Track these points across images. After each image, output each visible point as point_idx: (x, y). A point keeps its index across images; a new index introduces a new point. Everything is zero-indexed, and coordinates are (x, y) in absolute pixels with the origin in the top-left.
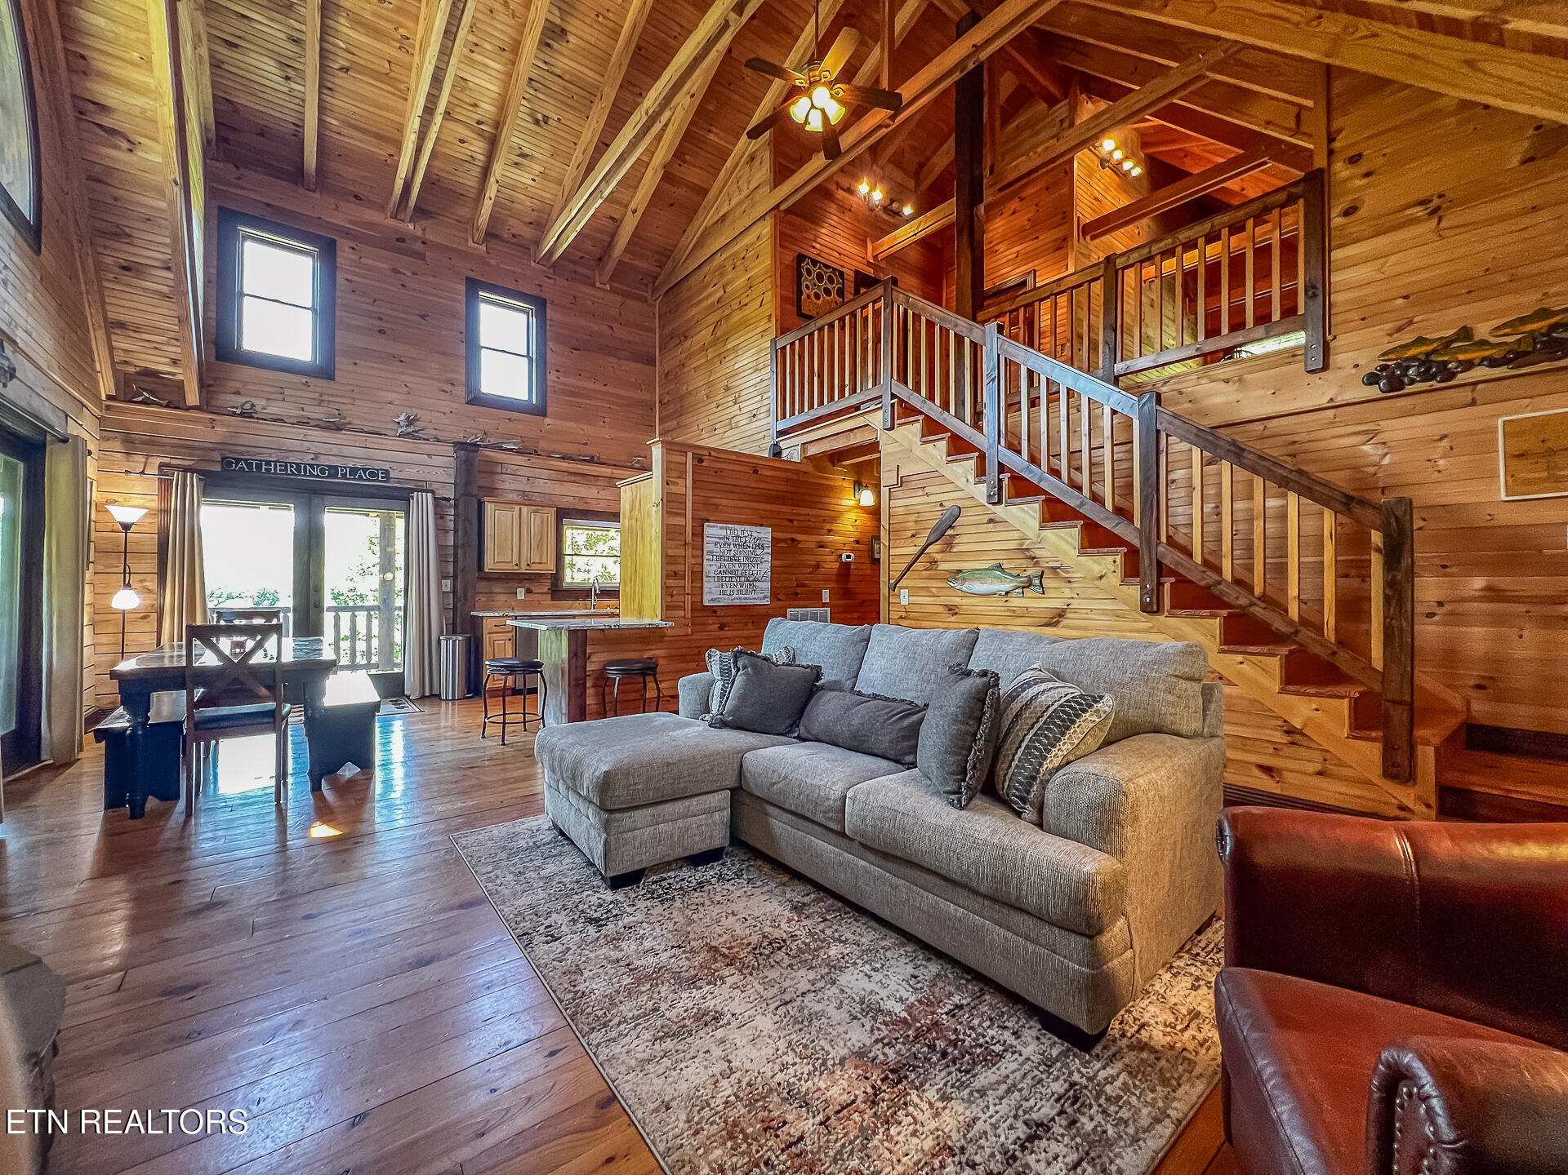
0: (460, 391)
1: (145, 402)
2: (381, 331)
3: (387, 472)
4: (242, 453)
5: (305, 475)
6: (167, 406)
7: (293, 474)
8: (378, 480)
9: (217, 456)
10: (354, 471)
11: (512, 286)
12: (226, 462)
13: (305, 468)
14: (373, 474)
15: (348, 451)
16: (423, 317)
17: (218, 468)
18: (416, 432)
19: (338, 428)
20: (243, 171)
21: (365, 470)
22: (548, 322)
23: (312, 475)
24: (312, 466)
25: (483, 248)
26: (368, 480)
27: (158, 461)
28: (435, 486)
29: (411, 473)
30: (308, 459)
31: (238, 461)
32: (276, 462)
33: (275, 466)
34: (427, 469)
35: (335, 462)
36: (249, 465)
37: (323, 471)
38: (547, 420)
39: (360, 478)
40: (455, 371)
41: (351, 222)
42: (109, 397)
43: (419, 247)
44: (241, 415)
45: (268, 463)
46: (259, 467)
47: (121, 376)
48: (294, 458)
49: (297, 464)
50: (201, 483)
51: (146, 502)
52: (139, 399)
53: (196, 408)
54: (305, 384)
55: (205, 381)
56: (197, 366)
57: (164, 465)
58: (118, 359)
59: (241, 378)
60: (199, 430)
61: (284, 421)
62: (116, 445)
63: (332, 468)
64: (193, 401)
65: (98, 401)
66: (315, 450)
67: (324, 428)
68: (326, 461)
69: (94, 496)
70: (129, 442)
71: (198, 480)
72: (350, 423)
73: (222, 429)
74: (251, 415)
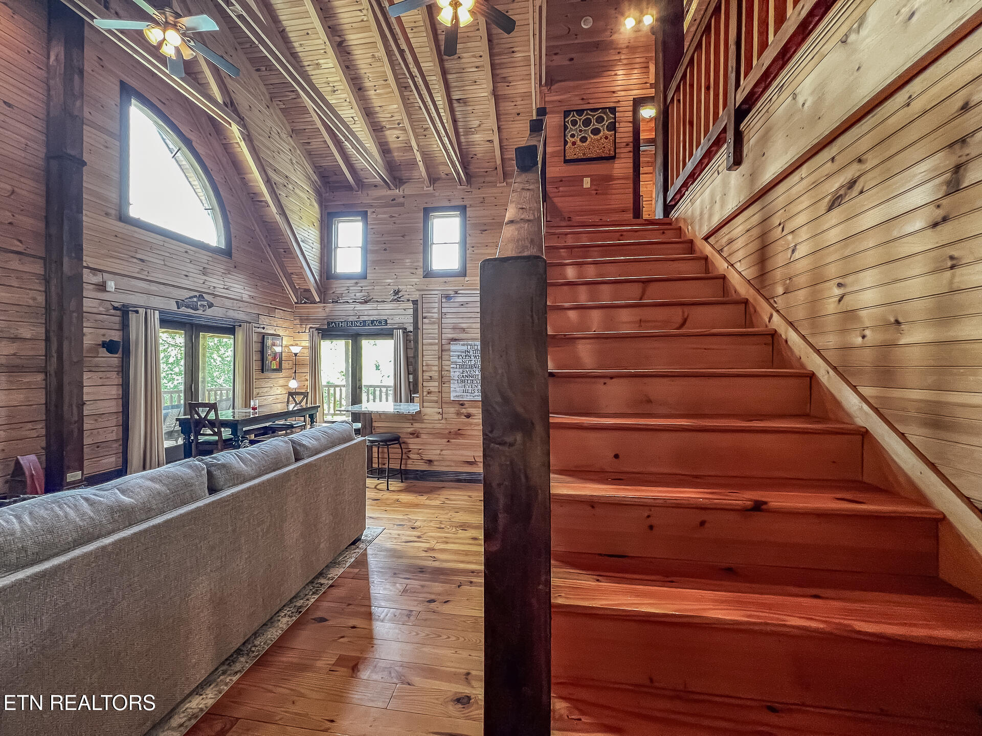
0: (420, 272)
1: (305, 303)
2: (385, 250)
3: (386, 321)
4: (333, 319)
5: (354, 326)
6: (311, 303)
7: (350, 326)
8: (382, 325)
9: (325, 322)
10: (372, 322)
11: (448, 204)
12: (329, 324)
13: (354, 323)
14: (380, 322)
15: (371, 312)
16: (403, 236)
17: (325, 327)
18: (400, 298)
19: (366, 302)
20: (335, 193)
21: (376, 321)
22: (468, 219)
23: (357, 326)
24: (357, 322)
25: (431, 188)
26: (378, 326)
27: (309, 326)
28: (406, 326)
29: (397, 319)
30: (355, 318)
31: (332, 322)
32: (344, 321)
33: (344, 323)
34: (403, 317)
35: (366, 318)
36: (335, 324)
37: (361, 323)
38: (467, 279)
39: (375, 325)
40: (418, 261)
41: (373, 200)
42: (296, 303)
43: (402, 200)
44: (333, 302)
45: (342, 322)
46: (339, 324)
47: (299, 293)
48: (351, 319)
49: (352, 321)
50: (320, 335)
51: (307, 344)
52: (303, 302)
53: (318, 302)
54: (357, 283)
55: (322, 290)
56: (315, 285)
57: (311, 328)
58: (297, 287)
59: (334, 286)
60: (320, 311)
61: (348, 302)
62: (298, 321)
63: (365, 321)
64: (318, 300)
65: (289, 305)
66: (358, 314)
67: (361, 303)
68: (362, 318)
69: (292, 343)
70: (301, 320)
71: (319, 333)
72: (373, 299)
73: (327, 310)
74: (337, 302)
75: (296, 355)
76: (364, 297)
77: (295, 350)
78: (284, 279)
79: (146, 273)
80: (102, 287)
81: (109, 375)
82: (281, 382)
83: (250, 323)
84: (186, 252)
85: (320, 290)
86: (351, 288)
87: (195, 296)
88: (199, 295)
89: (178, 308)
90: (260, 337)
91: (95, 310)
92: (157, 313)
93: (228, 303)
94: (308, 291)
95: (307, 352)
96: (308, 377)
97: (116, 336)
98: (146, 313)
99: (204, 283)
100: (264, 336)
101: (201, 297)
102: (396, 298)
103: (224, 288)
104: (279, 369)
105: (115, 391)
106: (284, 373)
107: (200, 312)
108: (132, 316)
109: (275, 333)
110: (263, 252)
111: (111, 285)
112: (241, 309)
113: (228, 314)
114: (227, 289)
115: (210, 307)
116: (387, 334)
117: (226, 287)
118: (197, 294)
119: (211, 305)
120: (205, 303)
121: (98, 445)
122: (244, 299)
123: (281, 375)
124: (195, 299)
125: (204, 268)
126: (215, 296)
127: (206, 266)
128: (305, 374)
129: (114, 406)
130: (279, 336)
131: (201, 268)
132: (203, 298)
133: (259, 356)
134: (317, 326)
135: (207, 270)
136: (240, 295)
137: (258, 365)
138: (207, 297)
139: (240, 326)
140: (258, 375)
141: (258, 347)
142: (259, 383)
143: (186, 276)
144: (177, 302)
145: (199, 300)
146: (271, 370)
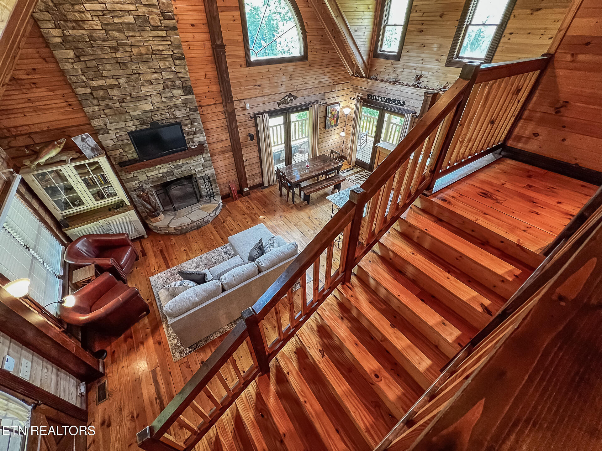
0: (445, 59)
1: (357, 76)
2: (421, 31)
3: (404, 103)
4: (371, 93)
6: (360, 77)
7: (380, 101)
8: (400, 105)
9: (366, 94)
10: (395, 100)
12: (368, 96)
13: (383, 99)
14: (400, 102)
15: (395, 93)
16: (441, 16)
17: (366, 97)
18: (419, 84)
21: (398, 101)
23: (384, 102)
24: (385, 98)
26: (398, 105)
27: (357, 94)
28: (416, 111)
29: (412, 103)
30: (384, 95)
31: (370, 95)
33: (377, 98)
34: (417, 102)
35: (391, 97)
36: (372, 97)
37: (387, 100)
39: (396, 104)
40: (446, 48)
42: (352, 75)
44: (374, 78)
45: (376, 96)
46: (374, 97)
47: (355, 67)
48: (382, 95)
49: (382, 97)
50: (362, 102)
51: (353, 109)
54: (392, 64)
55: (369, 67)
56: (363, 65)
57: (358, 96)
59: (377, 64)
60: (365, 84)
61: (383, 80)
62: (351, 90)
63: (390, 99)
64: (364, 76)
65: (348, 78)
66: (387, 92)
68: (389, 96)
69: (347, 104)
70: (354, 89)
72: (400, 80)
73: (369, 84)
74: (376, 79)
75: (346, 115)
78: (344, 60)
79: (262, 92)
80: (244, 108)
81: (253, 147)
83: (318, 101)
84: (281, 69)
85: (366, 67)
86: (388, 68)
87: (286, 96)
89: (279, 106)
90: (325, 108)
91: (244, 120)
93: (305, 93)
95: (352, 114)
97: (253, 131)
99: (291, 85)
100: (327, 106)
102: (416, 83)
105: (256, 154)
107: (289, 104)
108: (258, 119)
109: (335, 101)
110: (330, 44)
111: (248, 106)
112: (314, 94)
113: (305, 100)
115: (295, 99)
116: (401, 114)
117: (304, 83)
118: (288, 94)
119: (295, 97)
120: (292, 98)
121: (253, 175)
122: (315, 86)
124: (287, 98)
125: (291, 75)
126: (298, 91)
127: (292, 73)
129: (256, 160)
130: (337, 103)
131: (289, 76)
133: (323, 120)
134: (362, 95)
135: (293, 76)
136: (313, 84)
137: (322, 125)
138: (293, 94)
139: (311, 106)
140: (322, 131)
141: (323, 114)
142: (323, 135)
143: (282, 85)
144: (278, 103)
145: (289, 97)
146: (330, 126)
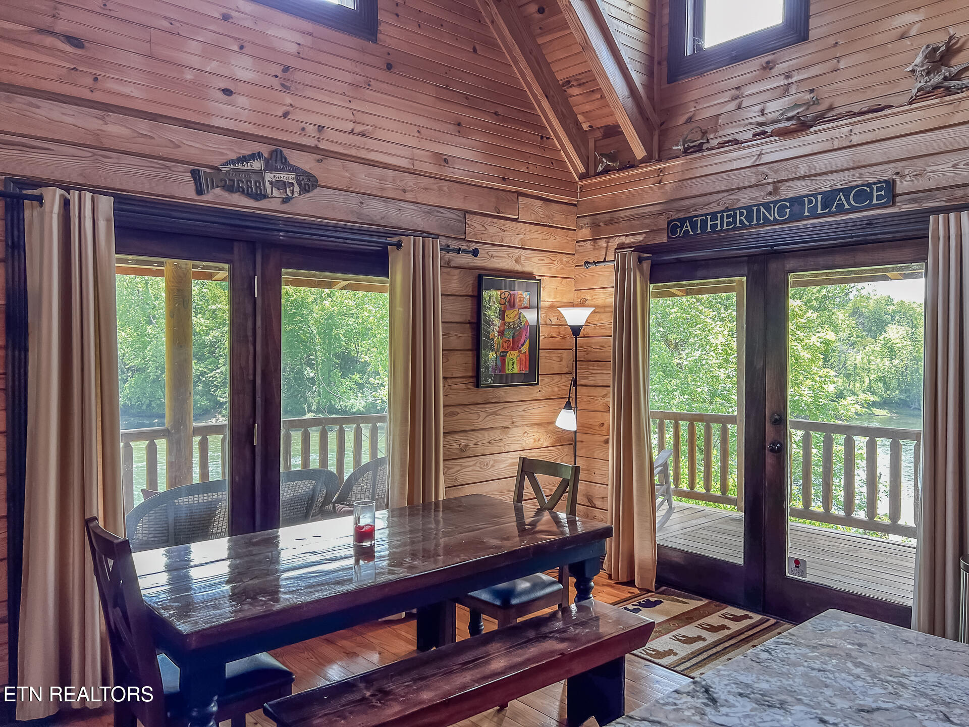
1: (606, 171)
3: (890, 185)
4: (687, 210)
5: (759, 225)
6: (621, 169)
7: (743, 226)
8: (872, 207)
9: (663, 222)
10: (829, 198)
12: (672, 227)
13: (758, 211)
14: (862, 194)
15: (822, 163)
17: (663, 239)
19: (803, 126)
21: (846, 191)
23: (767, 222)
24: (767, 206)
26: (852, 209)
27: (614, 243)
30: (760, 196)
31: (682, 221)
32: (722, 212)
33: (722, 217)
35: (801, 188)
36: (694, 226)
37: (781, 210)
39: (841, 210)
42: (582, 177)
44: (686, 152)
45: (714, 216)
46: (704, 223)
47: (591, 144)
48: (746, 199)
49: (749, 209)
50: (646, 265)
51: (607, 297)
52: (600, 168)
53: (643, 161)
54: (768, 67)
55: (655, 118)
56: (629, 102)
57: (620, 247)
58: (585, 127)
59: (695, 94)
60: (646, 190)
61: (736, 142)
62: (585, 233)
63: (797, 201)
64: (639, 152)
65: (567, 185)
66: (774, 177)
67: (784, 133)
68: (789, 191)
69: (569, 297)
70: (595, 226)
71: (640, 260)
72: (831, 108)
73: (669, 181)
74: (699, 148)
75: (576, 331)
76: (797, 106)
77: (576, 316)
78: (545, 104)
79: (89, 81)
82: (537, 411)
83: (436, 237)
85: (646, 119)
86: (748, 91)
87: (253, 157)
88: (272, 153)
89: (199, 192)
90: (471, 280)
92: (106, 204)
93: (365, 177)
94: (613, 131)
95: (607, 321)
96: (610, 400)
98: (66, 203)
99: (285, 115)
100: (480, 277)
101: (276, 161)
103: (352, 132)
104: (530, 376)
106: (546, 386)
107: (271, 204)
109: (518, 268)
112: (409, 196)
113: (366, 210)
114: (363, 135)
115: (305, 190)
117: (359, 129)
118: (265, 150)
119: (308, 183)
120: (289, 177)
122: (418, 166)
123: (534, 392)
124: (257, 165)
125: (286, 69)
126: (325, 154)
127: (292, 62)
128: (604, 391)
130: (529, 276)
131: (278, 70)
132: (284, 161)
133: (462, 338)
134: (639, 238)
135: (298, 76)
136: (407, 152)
137: (461, 363)
138: (296, 158)
139: (398, 245)
140: (463, 392)
141: (461, 310)
142: (465, 417)
143: (227, 92)
144: (195, 174)
145: (269, 167)
146: (504, 379)
